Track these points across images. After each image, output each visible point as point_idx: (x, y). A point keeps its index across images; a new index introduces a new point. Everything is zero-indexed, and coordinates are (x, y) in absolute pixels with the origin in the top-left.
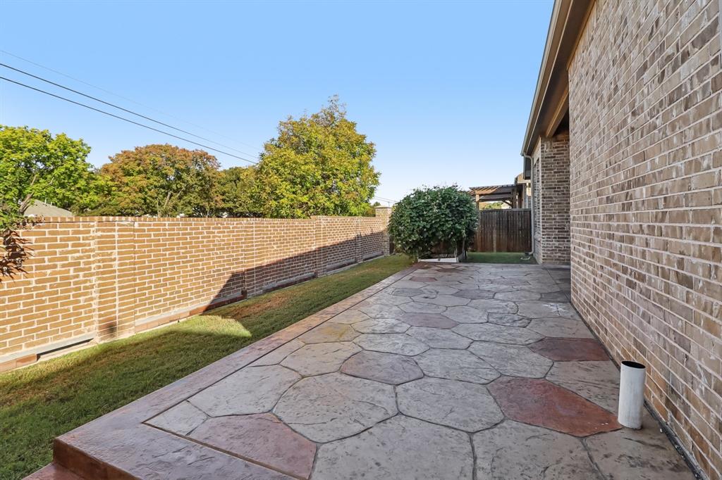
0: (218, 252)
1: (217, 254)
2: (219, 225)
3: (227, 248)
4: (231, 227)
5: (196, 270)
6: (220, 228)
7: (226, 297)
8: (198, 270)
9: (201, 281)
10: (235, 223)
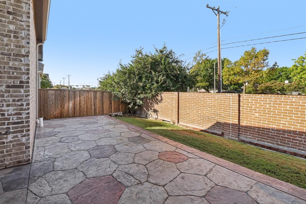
0: (208, 108)
1: (208, 109)
2: (209, 96)
3: (214, 108)
4: (216, 97)
5: (198, 113)
6: (210, 98)
7: (212, 130)
8: (199, 113)
9: (200, 118)
10: (219, 96)
